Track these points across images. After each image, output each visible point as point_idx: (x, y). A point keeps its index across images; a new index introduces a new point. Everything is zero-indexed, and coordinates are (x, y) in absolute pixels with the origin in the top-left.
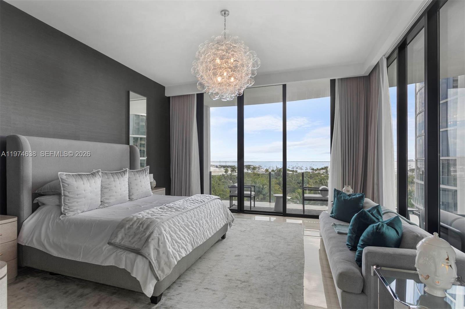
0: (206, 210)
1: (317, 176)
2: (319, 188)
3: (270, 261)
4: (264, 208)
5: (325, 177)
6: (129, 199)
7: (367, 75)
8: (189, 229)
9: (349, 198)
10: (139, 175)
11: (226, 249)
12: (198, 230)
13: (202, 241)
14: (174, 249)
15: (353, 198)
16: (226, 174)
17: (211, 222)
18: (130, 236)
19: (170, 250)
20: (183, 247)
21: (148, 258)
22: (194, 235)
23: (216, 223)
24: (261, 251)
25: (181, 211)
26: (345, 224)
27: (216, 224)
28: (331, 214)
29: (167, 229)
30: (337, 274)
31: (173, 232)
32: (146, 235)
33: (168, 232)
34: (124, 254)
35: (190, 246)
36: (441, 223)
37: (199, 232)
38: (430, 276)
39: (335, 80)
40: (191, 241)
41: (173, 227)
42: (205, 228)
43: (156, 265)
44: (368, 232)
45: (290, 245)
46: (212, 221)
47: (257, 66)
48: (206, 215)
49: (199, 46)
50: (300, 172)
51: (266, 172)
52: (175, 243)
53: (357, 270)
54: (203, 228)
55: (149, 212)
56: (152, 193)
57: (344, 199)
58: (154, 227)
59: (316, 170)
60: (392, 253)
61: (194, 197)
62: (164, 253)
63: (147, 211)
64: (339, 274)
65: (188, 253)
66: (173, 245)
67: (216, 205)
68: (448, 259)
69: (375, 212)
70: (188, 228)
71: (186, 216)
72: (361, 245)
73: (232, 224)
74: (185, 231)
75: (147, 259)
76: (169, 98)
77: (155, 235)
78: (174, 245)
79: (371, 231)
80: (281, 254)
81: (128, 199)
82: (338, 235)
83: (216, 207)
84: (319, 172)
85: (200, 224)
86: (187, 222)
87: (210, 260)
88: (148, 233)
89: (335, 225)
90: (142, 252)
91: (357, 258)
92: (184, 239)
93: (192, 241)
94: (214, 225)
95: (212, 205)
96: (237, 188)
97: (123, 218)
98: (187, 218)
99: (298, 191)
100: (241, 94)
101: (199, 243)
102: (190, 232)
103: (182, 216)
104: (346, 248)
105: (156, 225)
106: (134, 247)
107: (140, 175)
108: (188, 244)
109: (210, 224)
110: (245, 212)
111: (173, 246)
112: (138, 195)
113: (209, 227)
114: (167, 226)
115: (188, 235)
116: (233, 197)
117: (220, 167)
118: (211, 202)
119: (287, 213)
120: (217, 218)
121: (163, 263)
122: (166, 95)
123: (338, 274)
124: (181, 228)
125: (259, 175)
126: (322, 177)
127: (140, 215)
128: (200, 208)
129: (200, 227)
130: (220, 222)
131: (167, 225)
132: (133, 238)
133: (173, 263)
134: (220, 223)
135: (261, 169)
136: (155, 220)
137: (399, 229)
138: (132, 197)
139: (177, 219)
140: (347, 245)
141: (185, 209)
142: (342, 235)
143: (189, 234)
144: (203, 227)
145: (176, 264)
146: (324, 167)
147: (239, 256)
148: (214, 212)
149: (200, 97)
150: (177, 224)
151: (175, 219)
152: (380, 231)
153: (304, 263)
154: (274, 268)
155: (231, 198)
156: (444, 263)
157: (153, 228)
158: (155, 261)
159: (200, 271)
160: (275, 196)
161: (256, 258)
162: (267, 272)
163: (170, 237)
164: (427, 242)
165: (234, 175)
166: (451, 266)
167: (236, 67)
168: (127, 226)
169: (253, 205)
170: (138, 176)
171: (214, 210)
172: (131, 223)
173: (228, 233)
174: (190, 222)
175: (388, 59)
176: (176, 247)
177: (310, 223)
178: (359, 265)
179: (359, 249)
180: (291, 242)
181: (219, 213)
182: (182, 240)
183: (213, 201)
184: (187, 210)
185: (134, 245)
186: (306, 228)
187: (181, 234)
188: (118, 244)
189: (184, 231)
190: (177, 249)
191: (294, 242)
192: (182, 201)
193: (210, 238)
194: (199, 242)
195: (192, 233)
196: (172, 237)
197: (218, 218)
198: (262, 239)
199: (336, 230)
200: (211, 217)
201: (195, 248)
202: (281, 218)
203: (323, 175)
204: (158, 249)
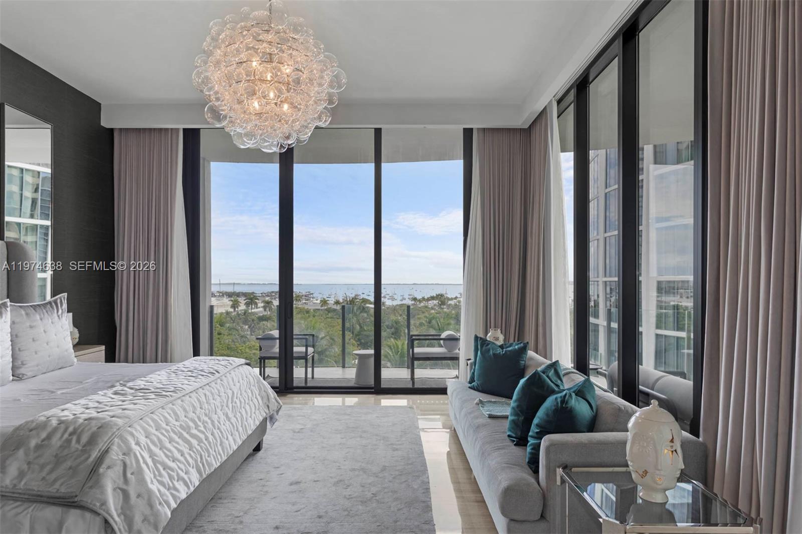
0: (223, 390)
1: (423, 313)
2: (440, 335)
3: (363, 486)
4: (333, 380)
5: (437, 313)
6: (13, 376)
7: (526, 126)
8: (190, 436)
9: (503, 351)
10: (40, 315)
11: (268, 472)
12: (210, 437)
13: (220, 460)
14: (162, 483)
15: (509, 351)
16: (235, 310)
17: (234, 416)
18: (42, 467)
19: (154, 487)
20: (180, 479)
21: (101, 512)
22: (201, 448)
23: (246, 418)
24: (342, 467)
25: (171, 396)
26: (497, 400)
27: (246, 421)
28: (470, 383)
29: (143, 440)
30: (500, 491)
31: (155, 445)
32: (91, 459)
33: (144, 445)
34: (26, 512)
35: (194, 473)
36: (640, 387)
37: (211, 441)
38: (648, 471)
39: (472, 129)
40: (196, 461)
41: (155, 435)
42: (225, 432)
43: (121, 527)
44: (547, 410)
45: (397, 450)
46: (238, 413)
47: (340, 87)
48: (225, 401)
49: (211, 24)
50: (391, 304)
51: (322, 306)
52: (161, 469)
53: (531, 479)
54: (221, 432)
55: (87, 404)
56: (75, 360)
57: (494, 354)
58: (110, 438)
59: (420, 301)
60: (586, 442)
61: (191, 363)
62: (139, 496)
63: (83, 401)
64: (504, 490)
65: (192, 489)
66: (157, 475)
67: (242, 380)
68: (672, 441)
69: (551, 373)
70: (187, 433)
71: (182, 407)
72: (535, 435)
73: (277, 417)
74: (183, 440)
75: (99, 514)
76: (111, 131)
77: (115, 455)
78: (161, 475)
79: (554, 408)
80: (384, 469)
81: (11, 378)
82: (489, 420)
83: (243, 383)
84: (427, 304)
85: (213, 422)
86: (185, 419)
87: (233, 501)
88: (95, 454)
89: (481, 402)
90: (85, 499)
91: (529, 458)
92: (182, 459)
93: (199, 463)
94: (242, 424)
95: (235, 378)
96: (278, 341)
97: (17, 423)
98: (185, 410)
99: (389, 343)
100: (305, 141)
101: (212, 465)
102: (194, 442)
103: (174, 406)
104: (508, 442)
105: (115, 432)
106: (58, 490)
107: (42, 316)
108: (190, 469)
109: (233, 420)
110: (295, 390)
111: (159, 478)
112: (37, 366)
113: (232, 429)
114: (140, 433)
115: (190, 450)
116: (266, 361)
117: (219, 296)
118: (232, 372)
119: (382, 386)
120: (247, 407)
121: (138, 519)
122: (102, 124)
123: (502, 490)
124: (172, 435)
125: (308, 312)
126: (431, 314)
127: (66, 413)
128: (210, 386)
129: (214, 430)
130: (253, 415)
131: (141, 431)
132: (51, 471)
133: (163, 515)
134: (253, 418)
135: (312, 299)
136: (111, 421)
137: (592, 399)
138: (22, 371)
139: (162, 415)
140: (509, 436)
141: (177, 391)
142: (497, 421)
143: (191, 448)
144: (219, 428)
145: (170, 516)
146: (435, 295)
147: (297, 483)
148: (241, 395)
149: (192, 137)
150: (164, 425)
151: (158, 414)
152: (567, 406)
153: (429, 480)
154: (374, 498)
155: (262, 362)
156: (667, 448)
157: (108, 439)
158: (119, 516)
159: (217, 527)
160: (356, 354)
161: (334, 484)
162: (360, 507)
163: (150, 457)
164: (643, 416)
165: (252, 313)
166: (676, 451)
167: (298, 81)
168: (33, 443)
169: (309, 375)
170: (38, 317)
171: (241, 391)
172: (44, 435)
173: (267, 439)
174: (191, 419)
175: (559, 102)
176: (166, 479)
177: (427, 404)
178: (533, 469)
179: (531, 441)
180: (397, 443)
181: (250, 395)
182: (178, 463)
183: (236, 369)
184: (184, 393)
185: (57, 486)
186: (422, 415)
187: (176, 448)
188: (8, 490)
189: (180, 441)
190: (168, 484)
191: (403, 444)
192: (163, 372)
193: (234, 452)
194: (214, 463)
195: (198, 445)
196: (155, 458)
197: (250, 406)
198: (340, 444)
199: (486, 411)
200: (234, 404)
201: (204, 476)
202: (371, 398)
203: (433, 311)
204: (125, 487)
